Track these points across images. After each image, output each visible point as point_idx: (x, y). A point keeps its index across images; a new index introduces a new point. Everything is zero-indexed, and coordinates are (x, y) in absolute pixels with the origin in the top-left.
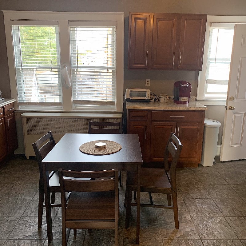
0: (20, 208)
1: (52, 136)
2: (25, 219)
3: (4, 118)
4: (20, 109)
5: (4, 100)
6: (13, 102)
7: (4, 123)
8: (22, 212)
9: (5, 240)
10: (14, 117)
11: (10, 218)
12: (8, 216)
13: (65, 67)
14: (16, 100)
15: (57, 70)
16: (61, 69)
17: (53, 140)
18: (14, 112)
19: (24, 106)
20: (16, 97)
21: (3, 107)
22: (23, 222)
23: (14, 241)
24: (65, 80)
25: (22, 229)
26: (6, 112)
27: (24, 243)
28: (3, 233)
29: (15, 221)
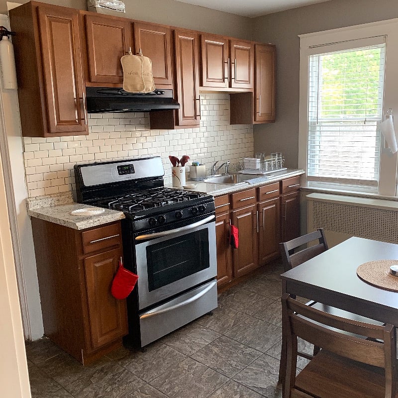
0: (267, 340)
1: (323, 237)
2: (267, 360)
3: (281, 198)
4: (310, 186)
5: (286, 171)
6: (300, 175)
7: (278, 205)
8: (267, 346)
9: (228, 379)
10: (298, 197)
11: (248, 350)
12: (247, 346)
13: (388, 117)
14: (304, 172)
15: (375, 123)
16: (383, 120)
17: (324, 244)
18: (299, 190)
19: (315, 183)
20: (305, 167)
21: (281, 182)
22: (262, 362)
23: (238, 387)
24: (385, 141)
25: (256, 374)
26: (284, 189)
27: (250, 395)
28: (231, 368)
29: (254, 357)
